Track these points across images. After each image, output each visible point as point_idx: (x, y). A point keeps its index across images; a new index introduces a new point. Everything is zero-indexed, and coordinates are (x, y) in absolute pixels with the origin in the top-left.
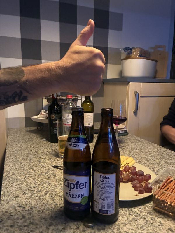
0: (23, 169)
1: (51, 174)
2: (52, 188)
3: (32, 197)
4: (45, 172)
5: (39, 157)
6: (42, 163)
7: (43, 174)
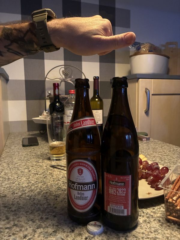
0: (18, 169)
1: (48, 174)
2: (48, 187)
3: (22, 197)
4: (41, 171)
5: (38, 158)
6: (40, 163)
7: (39, 174)
